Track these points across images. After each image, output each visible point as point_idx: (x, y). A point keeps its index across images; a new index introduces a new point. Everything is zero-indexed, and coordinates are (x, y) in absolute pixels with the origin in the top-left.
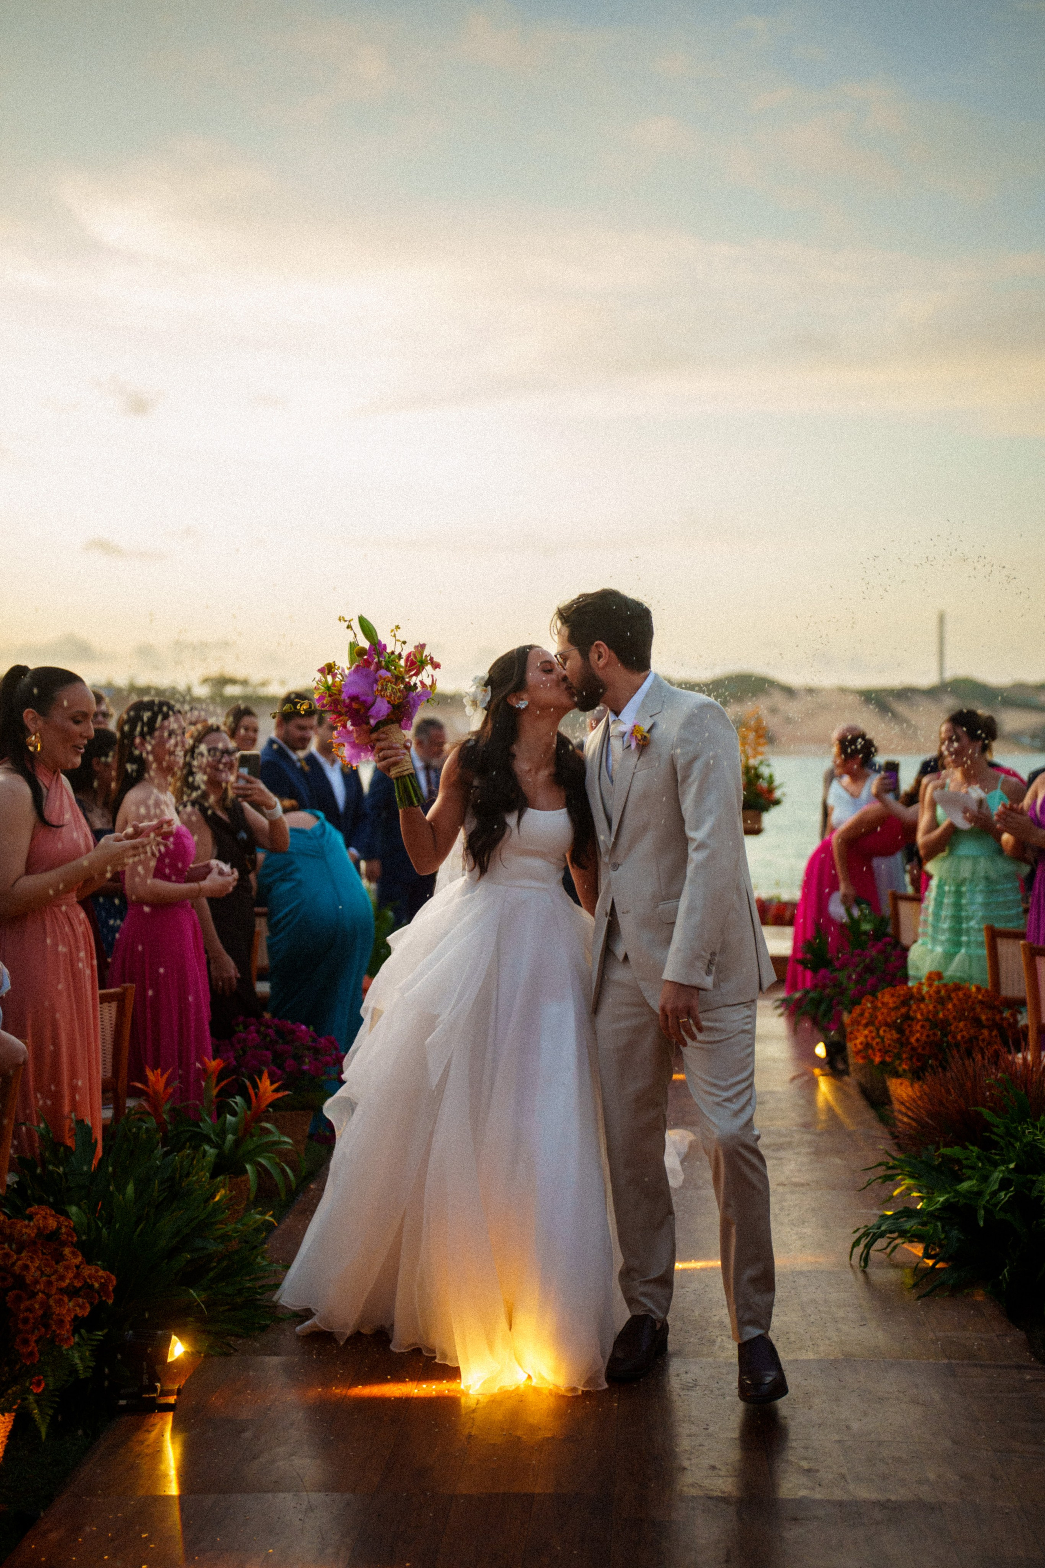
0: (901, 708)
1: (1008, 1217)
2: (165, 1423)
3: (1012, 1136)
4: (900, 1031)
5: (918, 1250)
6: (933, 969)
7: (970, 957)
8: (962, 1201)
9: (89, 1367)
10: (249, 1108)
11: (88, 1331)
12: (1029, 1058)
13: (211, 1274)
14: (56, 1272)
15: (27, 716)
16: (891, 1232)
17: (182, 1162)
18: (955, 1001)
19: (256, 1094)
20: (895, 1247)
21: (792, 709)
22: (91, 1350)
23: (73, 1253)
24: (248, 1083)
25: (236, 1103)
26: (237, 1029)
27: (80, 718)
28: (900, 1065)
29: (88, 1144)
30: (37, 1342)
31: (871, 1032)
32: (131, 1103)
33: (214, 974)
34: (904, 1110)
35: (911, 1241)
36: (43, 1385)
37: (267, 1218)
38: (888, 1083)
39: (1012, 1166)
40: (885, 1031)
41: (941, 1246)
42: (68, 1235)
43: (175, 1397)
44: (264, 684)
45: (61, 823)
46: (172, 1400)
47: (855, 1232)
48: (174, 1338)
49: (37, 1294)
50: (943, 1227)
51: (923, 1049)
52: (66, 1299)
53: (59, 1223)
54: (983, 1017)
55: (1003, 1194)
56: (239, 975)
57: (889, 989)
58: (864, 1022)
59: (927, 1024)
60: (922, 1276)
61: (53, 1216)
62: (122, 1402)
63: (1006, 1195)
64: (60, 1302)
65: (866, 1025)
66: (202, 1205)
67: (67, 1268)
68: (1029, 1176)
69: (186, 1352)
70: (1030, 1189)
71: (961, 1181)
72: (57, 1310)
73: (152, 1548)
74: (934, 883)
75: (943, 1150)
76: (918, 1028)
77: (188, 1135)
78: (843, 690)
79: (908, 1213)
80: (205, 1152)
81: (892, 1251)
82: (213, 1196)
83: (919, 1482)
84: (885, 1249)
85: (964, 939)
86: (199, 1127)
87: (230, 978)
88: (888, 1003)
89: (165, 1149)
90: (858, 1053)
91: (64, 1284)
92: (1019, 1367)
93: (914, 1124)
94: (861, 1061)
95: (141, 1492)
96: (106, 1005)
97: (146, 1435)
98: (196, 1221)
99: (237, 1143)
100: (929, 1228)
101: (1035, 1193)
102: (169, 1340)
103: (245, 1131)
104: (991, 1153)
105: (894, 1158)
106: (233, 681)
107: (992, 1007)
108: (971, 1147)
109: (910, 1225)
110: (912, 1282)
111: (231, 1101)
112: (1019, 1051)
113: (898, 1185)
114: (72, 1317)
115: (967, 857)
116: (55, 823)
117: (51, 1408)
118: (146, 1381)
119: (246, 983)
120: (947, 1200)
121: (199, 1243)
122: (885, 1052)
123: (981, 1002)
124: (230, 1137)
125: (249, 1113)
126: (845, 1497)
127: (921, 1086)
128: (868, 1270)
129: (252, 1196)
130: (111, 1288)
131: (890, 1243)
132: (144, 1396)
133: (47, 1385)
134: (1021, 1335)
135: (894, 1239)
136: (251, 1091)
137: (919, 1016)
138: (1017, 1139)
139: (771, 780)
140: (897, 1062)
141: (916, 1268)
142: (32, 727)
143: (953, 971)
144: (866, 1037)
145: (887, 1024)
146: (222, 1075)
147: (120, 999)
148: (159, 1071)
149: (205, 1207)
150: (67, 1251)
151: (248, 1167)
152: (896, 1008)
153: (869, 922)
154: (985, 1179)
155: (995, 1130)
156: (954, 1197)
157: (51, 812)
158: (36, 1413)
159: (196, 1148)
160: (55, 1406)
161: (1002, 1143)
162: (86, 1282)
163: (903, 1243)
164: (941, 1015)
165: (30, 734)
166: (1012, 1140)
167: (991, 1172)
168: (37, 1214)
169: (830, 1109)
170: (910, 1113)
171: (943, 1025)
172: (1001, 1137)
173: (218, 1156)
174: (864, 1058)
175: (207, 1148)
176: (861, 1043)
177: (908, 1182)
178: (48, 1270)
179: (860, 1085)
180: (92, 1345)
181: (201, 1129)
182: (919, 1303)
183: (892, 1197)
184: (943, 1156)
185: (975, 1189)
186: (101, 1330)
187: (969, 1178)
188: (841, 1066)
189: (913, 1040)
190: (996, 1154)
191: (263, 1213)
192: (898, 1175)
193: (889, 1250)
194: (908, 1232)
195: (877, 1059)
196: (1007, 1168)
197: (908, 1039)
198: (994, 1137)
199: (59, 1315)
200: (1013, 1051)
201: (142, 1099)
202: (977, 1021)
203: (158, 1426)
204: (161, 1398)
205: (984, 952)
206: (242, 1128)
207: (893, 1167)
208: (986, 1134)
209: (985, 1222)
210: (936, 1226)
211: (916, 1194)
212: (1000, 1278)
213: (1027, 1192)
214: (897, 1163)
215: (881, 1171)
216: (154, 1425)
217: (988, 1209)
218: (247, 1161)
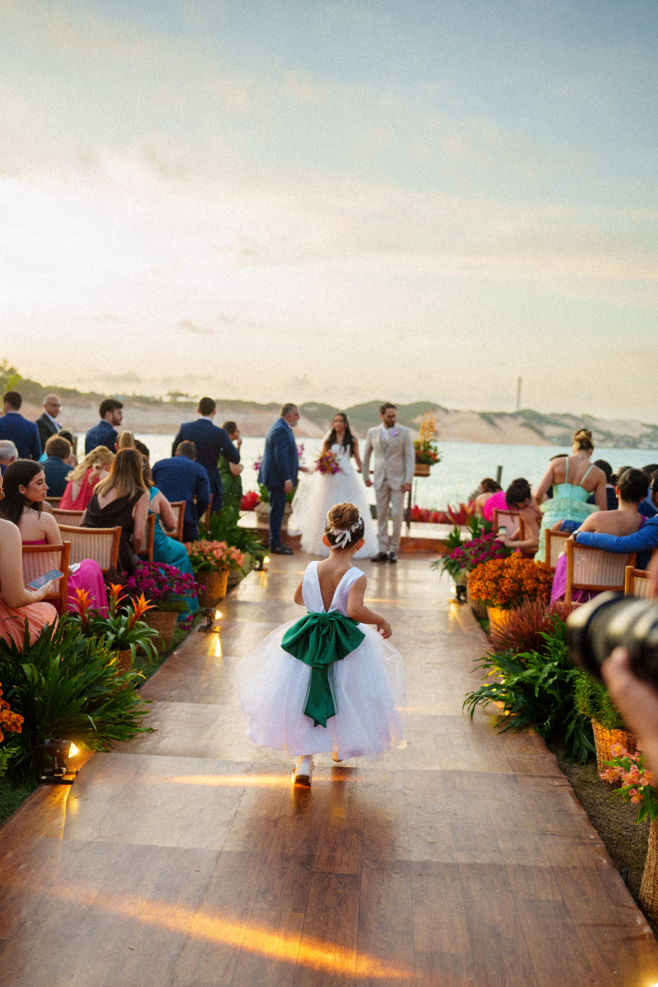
0: (497, 421)
1: (553, 692)
2: (65, 792)
4: (497, 583)
5: (501, 706)
8: (527, 681)
10: (134, 613)
13: (102, 707)
16: (487, 696)
17: (90, 644)
18: (527, 569)
19: (137, 606)
20: (488, 703)
21: (447, 419)
24: (134, 599)
25: (127, 610)
28: (495, 601)
31: (481, 583)
34: (496, 627)
35: (497, 701)
37: (140, 674)
38: (488, 610)
39: (556, 664)
40: (489, 583)
41: (513, 705)
43: (74, 776)
46: (72, 777)
47: (466, 695)
48: (72, 745)
50: (515, 695)
51: (508, 593)
54: (541, 578)
55: (550, 680)
57: (492, 560)
58: (478, 577)
59: (511, 580)
60: (502, 720)
62: (44, 778)
63: (552, 680)
65: (479, 579)
66: (101, 668)
68: (565, 671)
69: (79, 753)
70: (565, 677)
71: (527, 670)
75: (519, 654)
76: (506, 582)
77: (99, 626)
78: (472, 412)
79: (497, 686)
80: (107, 637)
81: (485, 706)
82: (109, 662)
83: (494, 851)
84: (482, 705)
86: (106, 622)
88: (491, 568)
89: (83, 634)
90: (473, 594)
92: (551, 777)
93: (503, 637)
94: (475, 598)
97: (54, 798)
98: (97, 677)
99: (126, 632)
100: (508, 695)
101: (568, 680)
102: (69, 745)
103: (131, 626)
105: (491, 656)
107: (546, 572)
108: (534, 653)
109: (497, 692)
110: (496, 724)
113: (492, 670)
118: (57, 767)
120: (518, 680)
121: (98, 688)
122: (488, 594)
123: (541, 570)
124: (122, 629)
125: (133, 615)
126: (451, 861)
128: (473, 718)
129: (132, 662)
130: (20, 725)
131: (485, 702)
132: (54, 776)
134: (554, 757)
135: (487, 700)
136: (135, 604)
137: (507, 576)
138: (560, 650)
139: (436, 449)
140: (494, 600)
141: (499, 716)
144: (478, 586)
145: (490, 580)
146: (121, 593)
147: (63, 550)
148: (83, 590)
149: (103, 669)
151: (132, 645)
152: (496, 571)
153: (482, 524)
154: (541, 670)
155: (548, 644)
156: (523, 679)
159: (102, 634)
161: (551, 650)
163: (492, 702)
164: (519, 576)
166: (557, 649)
167: (545, 667)
169: (456, 622)
170: (501, 631)
171: (520, 582)
172: (551, 647)
173: (114, 639)
174: (476, 597)
175: (109, 633)
176: (476, 589)
177: (497, 668)
179: (473, 609)
182: (499, 736)
183: (488, 676)
184: (517, 656)
185: (534, 675)
187: (532, 669)
188: (462, 598)
189: (503, 589)
190: (546, 656)
191: (137, 672)
192: (492, 664)
194: (496, 696)
195: (483, 598)
196: (553, 665)
197: (500, 588)
198: (547, 647)
202: (537, 579)
203: (61, 793)
204: (66, 776)
206: (129, 624)
207: (490, 660)
208: (543, 646)
209: (539, 694)
210: (511, 694)
211: (501, 676)
212: (545, 724)
213: (564, 679)
214: (492, 658)
215: (484, 662)
216: (59, 792)
217: (541, 688)
218: (131, 642)
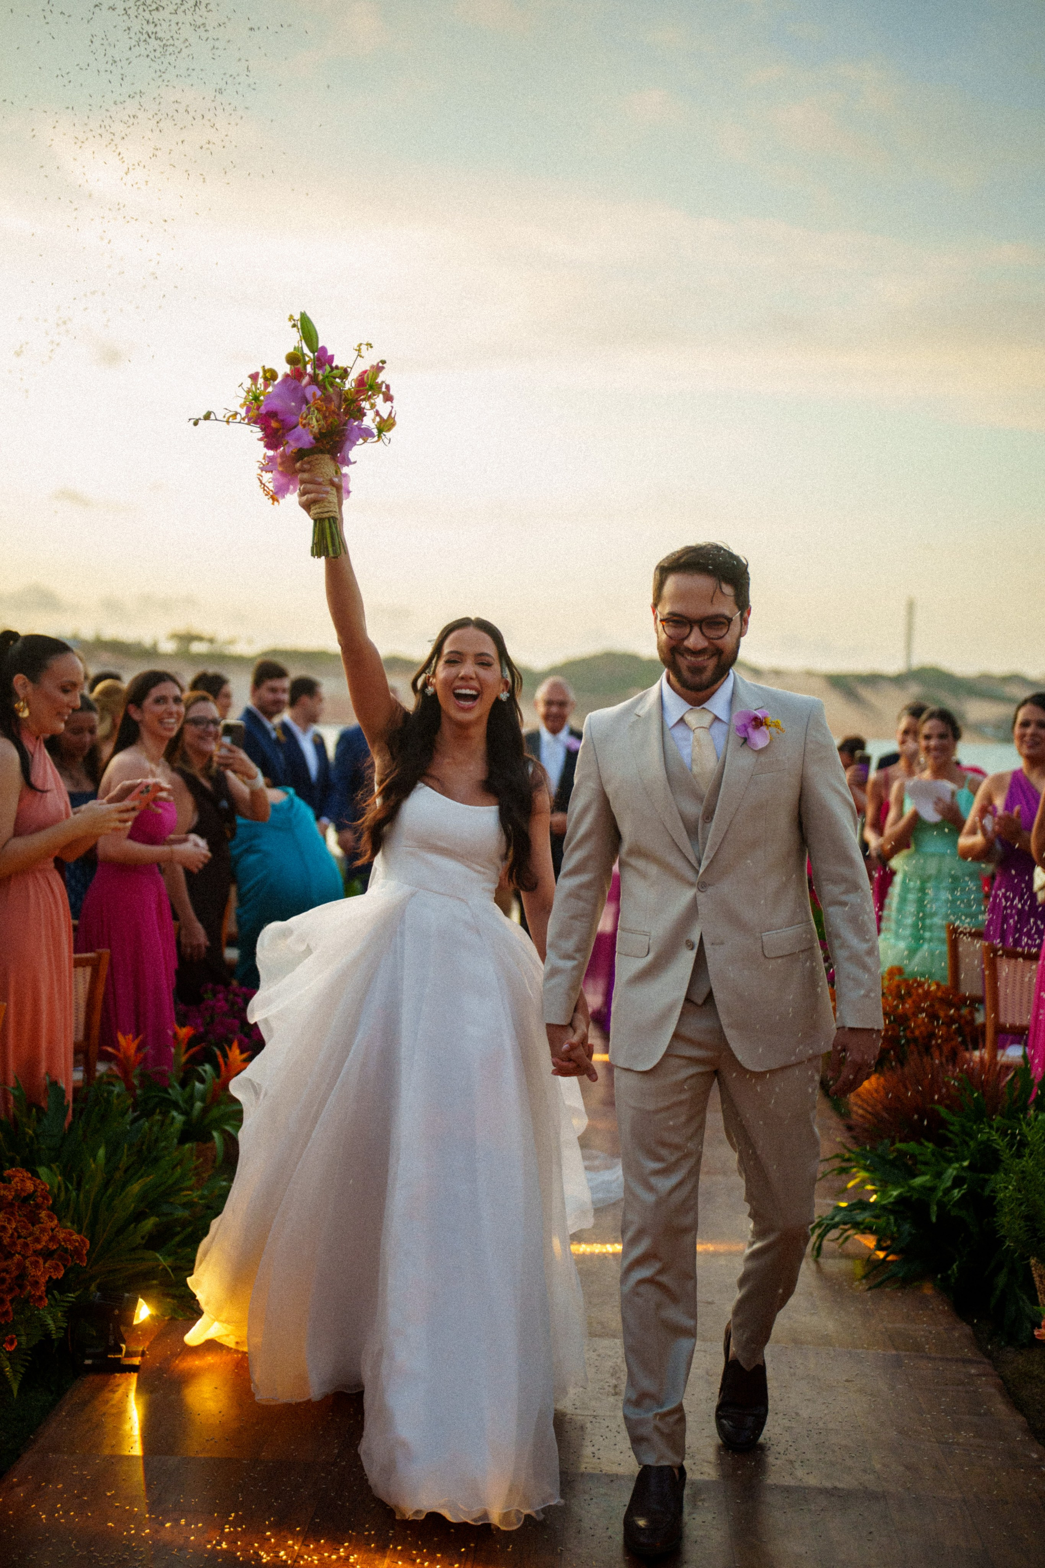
0: (865, 693)
1: (963, 1213)
2: (129, 1384)
3: (968, 1135)
5: (870, 1241)
6: (896, 963)
7: (932, 953)
8: (916, 1196)
9: (61, 1328)
10: (218, 1076)
11: (61, 1293)
12: (986, 1056)
13: (177, 1239)
14: (31, 1234)
15: (17, 682)
16: (845, 1223)
17: (151, 1129)
18: (915, 996)
19: (226, 1064)
20: (847, 1238)
22: (65, 1312)
23: (49, 1216)
24: (218, 1053)
25: (205, 1071)
26: (205, 996)
27: (69, 688)
29: (61, 1108)
30: (12, 1301)
32: (101, 1068)
33: (183, 940)
34: (860, 1103)
35: (863, 1233)
36: (16, 1343)
39: (966, 1164)
41: (893, 1239)
42: (44, 1199)
43: (139, 1358)
44: (232, 642)
45: (46, 788)
46: (136, 1361)
48: (141, 1300)
49: (14, 1255)
50: (896, 1220)
52: (41, 1261)
53: (35, 1186)
54: (942, 1014)
55: (956, 1191)
56: (208, 943)
60: (873, 1267)
61: (30, 1179)
62: (88, 1362)
63: (959, 1192)
64: (35, 1264)
66: (170, 1172)
67: (43, 1230)
68: (982, 1175)
69: (151, 1316)
70: (983, 1187)
71: (914, 1176)
72: (32, 1271)
73: (117, 1507)
74: (898, 879)
75: (898, 1145)
77: (157, 1099)
78: (810, 674)
79: (863, 1205)
80: (173, 1118)
81: (845, 1242)
83: (865, 1471)
84: (838, 1239)
85: (927, 935)
87: (199, 946)
89: (136, 1114)
91: (39, 1247)
92: (963, 1360)
93: (870, 1117)
95: (107, 1452)
96: (80, 970)
97: (111, 1395)
98: (164, 1187)
99: (205, 1111)
100: (882, 1222)
101: (987, 1192)
102: (135, 1302)
103: (212, 1099)
104: (946, 1150)
105: (850, 1151)
106: (199, 638)
107: (950, 1003)
108: (926, 1143)
109: (863, 1217)
110: (862, 1273)
111: (200, 1069)
112: (976, 1048)
113: (853, 1177)
114: (47, 1279)
115: (933, 855)
116: (40, 788)
117: (23, 1366)
118: (112, 1342)
119: (215, 949)
120: (900, 1195)
121: (166, 1208)
123: (940, 998)
124: (198, 1105)
125: (217, 1080)
126: (793, 1483)
127: (878, 1078)
128: (821, 1260)
129: (217, 1164)
130: (85, 1252)
131: (841, 1235)
132: (109, 1356)
133: (20, 1344)
134: (968, 1329)
135: (846, 1230)
136: (221, 1060)
138: (972, 1138)
141: (868, 1260)
142: (21, 692)
143: (914, 966)
146: (191, 1043)
147: (95, 965)
148: (131, 1036)
149: (172, 1174)
150: (43, 1214)
151: (215, 1134)
154: (939, 1175)
155: (951, 1128)
156: (908, 1192)
157: (37, 778)
158: (8, 1371)
159: (165, 1114)
160: (27, 1364)
161: (957, 1141)
162: (60, 1245)
163: (856, 1234)
164: (901, 1009)
165: (19, 700)
166: (967, 1139)
167: (946, 1169)
168: (16, 1176)
170: (865, 1106)
171: (902, 1020)
172: (957, 1135)
173: (185, 1123)
175: (175, 1113)
177: (863, 1174)
178: (24, 1232)
180: (63, 1306)
181: (169, 1094)
182: (869, 1294)
183: (846, 1189)
184: (898, 1151)
185: (929, 1185)
186: (74, 1292)
187: (923, 1174)
190: (950, 1151)
192: (854, 1167)
193: (841, 1240)
194: (862, 1223)
196: (961, 1165)
198: (950, 1135)
199: (34, 1276)
200: (970, 1047)
201: (113, 1063)
202: (935, 1017)
203: (123, 1387)
204: (126, 1359)
205: (945, 948)
206: (209, 1096)
207: (848, 1160)
208: (941, 1131)
209: (938, 1217)
210: (889, 1219)
211: (869, 1187)
212: (950, 1272)
213: (979, 1190)
214: (853, 1156)
215: (837, 1163)
216: (118, 1385)
217: (941, 1205)
218: (216, 1129)
